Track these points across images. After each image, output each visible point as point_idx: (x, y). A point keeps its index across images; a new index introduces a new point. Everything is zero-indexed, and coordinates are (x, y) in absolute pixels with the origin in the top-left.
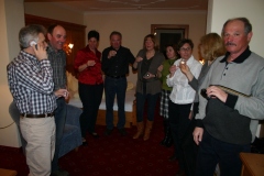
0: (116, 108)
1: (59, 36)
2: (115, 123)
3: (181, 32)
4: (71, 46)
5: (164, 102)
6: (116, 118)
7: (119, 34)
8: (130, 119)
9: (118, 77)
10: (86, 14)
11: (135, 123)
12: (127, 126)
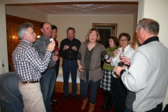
0: (70, 81)
2: (70, 91)
3: (111, 28)
6: (70, 88)
7: (73, 29)
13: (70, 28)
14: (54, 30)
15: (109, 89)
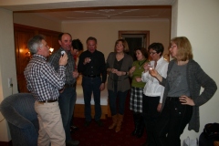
0: (93, 102)
1: (66, 41)
2: (93, 116)
3: (142, 36)
4: (52, 50)
5: (134, 98)
6: (93, 112)
8: (105, 112)
9: (94, 77)
10: (63, 22)
11: (109, 115)
12: (103, 117)
15: (141, 111)
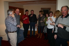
1: (17, 11)
2: (32, 34)
6: (33, 33)
9: (33, 22)
10: (24, 5)
12: (36, 35)
13: (32, 10)
14: (27, 12)
15: (46, 32)
